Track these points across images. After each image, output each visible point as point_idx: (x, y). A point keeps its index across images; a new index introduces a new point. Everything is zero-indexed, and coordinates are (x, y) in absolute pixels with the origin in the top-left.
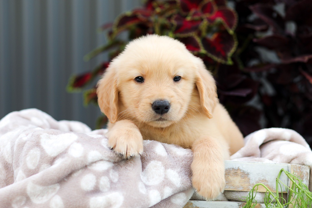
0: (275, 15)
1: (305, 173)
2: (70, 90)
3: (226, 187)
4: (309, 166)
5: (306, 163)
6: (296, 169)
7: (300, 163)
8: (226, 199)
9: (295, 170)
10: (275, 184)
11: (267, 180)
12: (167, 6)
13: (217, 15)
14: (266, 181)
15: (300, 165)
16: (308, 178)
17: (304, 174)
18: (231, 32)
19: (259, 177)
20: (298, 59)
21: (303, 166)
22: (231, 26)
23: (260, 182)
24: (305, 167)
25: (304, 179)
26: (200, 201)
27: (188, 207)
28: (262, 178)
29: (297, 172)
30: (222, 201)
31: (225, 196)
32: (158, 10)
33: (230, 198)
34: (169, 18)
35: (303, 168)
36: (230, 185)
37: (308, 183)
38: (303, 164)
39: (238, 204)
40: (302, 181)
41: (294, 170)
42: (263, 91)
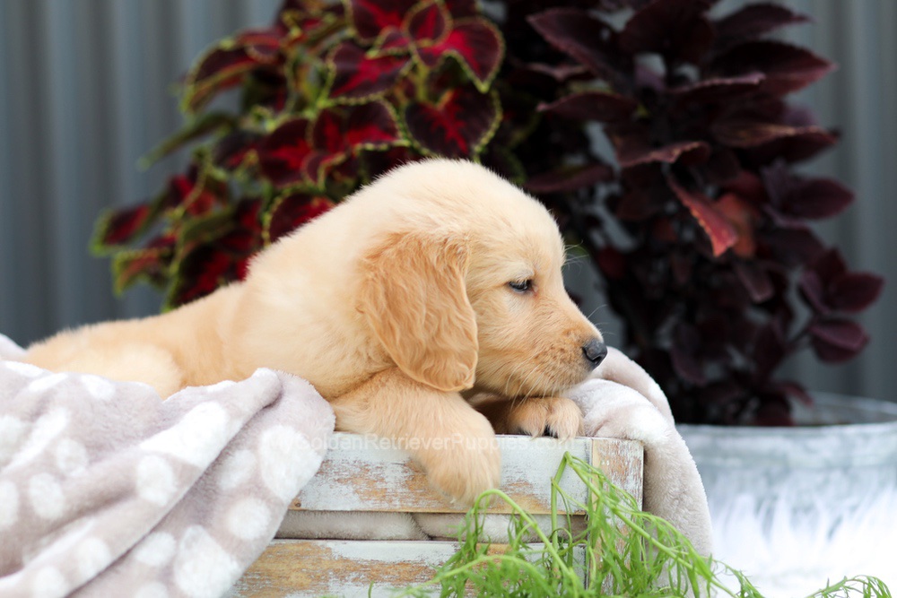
0: (605, 34)
1: (632, 459)
2: (97, 250)
3: (421, 502)
4: (641, 441)
5: (631, 436)
6: (607, 452)
7: (617, 435)
8: (420, 535)
9: (604, 454)
10: (550, 493)
11: (530, 481)
12: (330, 19)
13: (451, 43)
14: (526, 483)
15: (616, 441)
16: (639, 474)
17: (629, 462)
18: (483, 87)
19: (508, 474)
20: (656, 155)
21: (626, 442)
22: (482, 71)
23: (512, 487)
24: (631, 443)
25: (630, 477)
26: (350, 543)
27: (320, 559)
28: (517, 479)
29: (609, 459)
30: (411, 540)
31: (418, 526)
32: (295, 32)
33: (431, 534)
34: (323, 56)
35: (624, 447)
36: (430, 499)
37: (641, 488)
38: (626, 438)
39: (453, 548)
40: (624, 481)
41: (600, 455)
42: (598, 238)
